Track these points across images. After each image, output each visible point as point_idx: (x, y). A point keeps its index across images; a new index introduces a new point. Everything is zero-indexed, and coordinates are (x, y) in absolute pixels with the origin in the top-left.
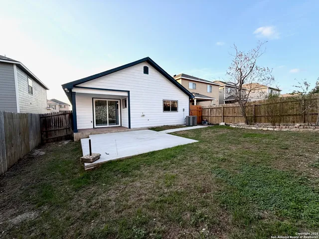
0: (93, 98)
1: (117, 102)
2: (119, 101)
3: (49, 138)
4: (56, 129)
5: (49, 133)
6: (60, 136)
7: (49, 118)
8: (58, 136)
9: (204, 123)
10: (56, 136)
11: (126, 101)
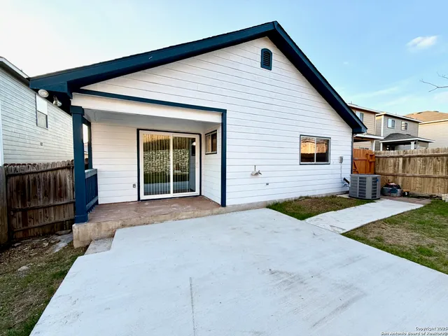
0: (138, 130)
1: (193, 140)
2: (197, 138)
3: (31, 225)
4: (47, 204)
5: (30, 213)
6: (57, 219)
7: (31, 177)
8: (53, 221)
9: (390, 192)
10: (47, 222)
11: (214, 136)
